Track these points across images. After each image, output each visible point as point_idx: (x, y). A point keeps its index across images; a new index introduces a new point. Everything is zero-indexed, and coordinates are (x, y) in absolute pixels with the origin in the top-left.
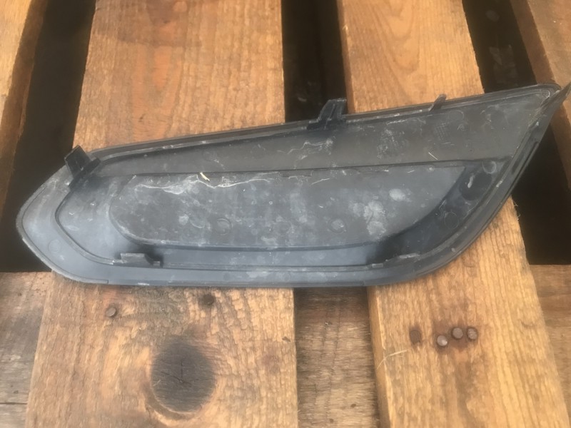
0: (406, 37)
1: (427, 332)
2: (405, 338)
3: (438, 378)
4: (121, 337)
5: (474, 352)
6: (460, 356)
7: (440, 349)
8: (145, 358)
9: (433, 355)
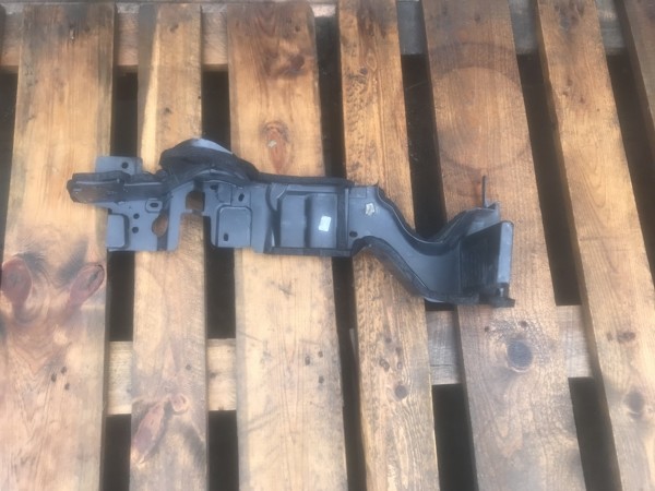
0: (599, 186)
1: (614, 334)
2: (605, 338)
3: (619, 353)
4: (493, 339)
5: (634, 342)
6: (628, 344)
7: (620, 341)
8: (504, 347)
9: (617, 344)
